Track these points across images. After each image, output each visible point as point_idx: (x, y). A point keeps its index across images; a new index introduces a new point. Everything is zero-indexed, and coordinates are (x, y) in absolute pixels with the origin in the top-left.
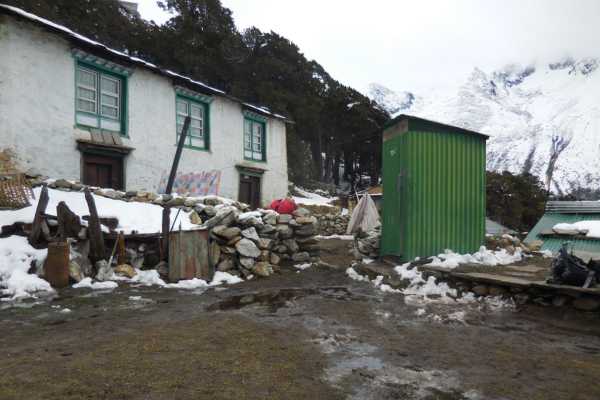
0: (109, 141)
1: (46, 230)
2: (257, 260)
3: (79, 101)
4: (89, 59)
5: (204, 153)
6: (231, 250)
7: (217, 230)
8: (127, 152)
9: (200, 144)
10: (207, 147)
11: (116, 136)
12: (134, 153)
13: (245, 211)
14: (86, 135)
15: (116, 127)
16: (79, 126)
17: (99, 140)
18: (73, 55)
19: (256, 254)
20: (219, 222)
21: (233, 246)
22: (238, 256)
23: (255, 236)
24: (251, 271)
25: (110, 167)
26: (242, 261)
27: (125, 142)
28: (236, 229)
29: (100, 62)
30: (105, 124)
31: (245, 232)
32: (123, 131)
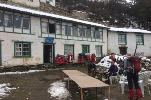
0: (124, 46)
1: (118, 62)
2: (149, 67)
3: (119, 40)
4: (120, 33)
5: (143, 46)
6: (144, 65)
7: (142, 62)
8: (127, 48)
9: (142, 44)
10: (143, 44)
11: (125, 45)
12: (128, 48)
13: (148, 59)
14: (120, 46)
15: (125, 43)
16: (119, 44)
17: (122, 46)
18: (118, 34)
19: (149, 66)
20: (142, 61)
21: (145, 65)
22: (145, 66)
23: (148, 63)
24: (148, 68)
25: (124, 50)
26: (146, 67)
27: (126, 46)
28: (145, 62)
29: (122, 33)
30: (123, 43)
31: (146, 63)
32: (126, 44)
